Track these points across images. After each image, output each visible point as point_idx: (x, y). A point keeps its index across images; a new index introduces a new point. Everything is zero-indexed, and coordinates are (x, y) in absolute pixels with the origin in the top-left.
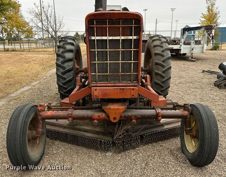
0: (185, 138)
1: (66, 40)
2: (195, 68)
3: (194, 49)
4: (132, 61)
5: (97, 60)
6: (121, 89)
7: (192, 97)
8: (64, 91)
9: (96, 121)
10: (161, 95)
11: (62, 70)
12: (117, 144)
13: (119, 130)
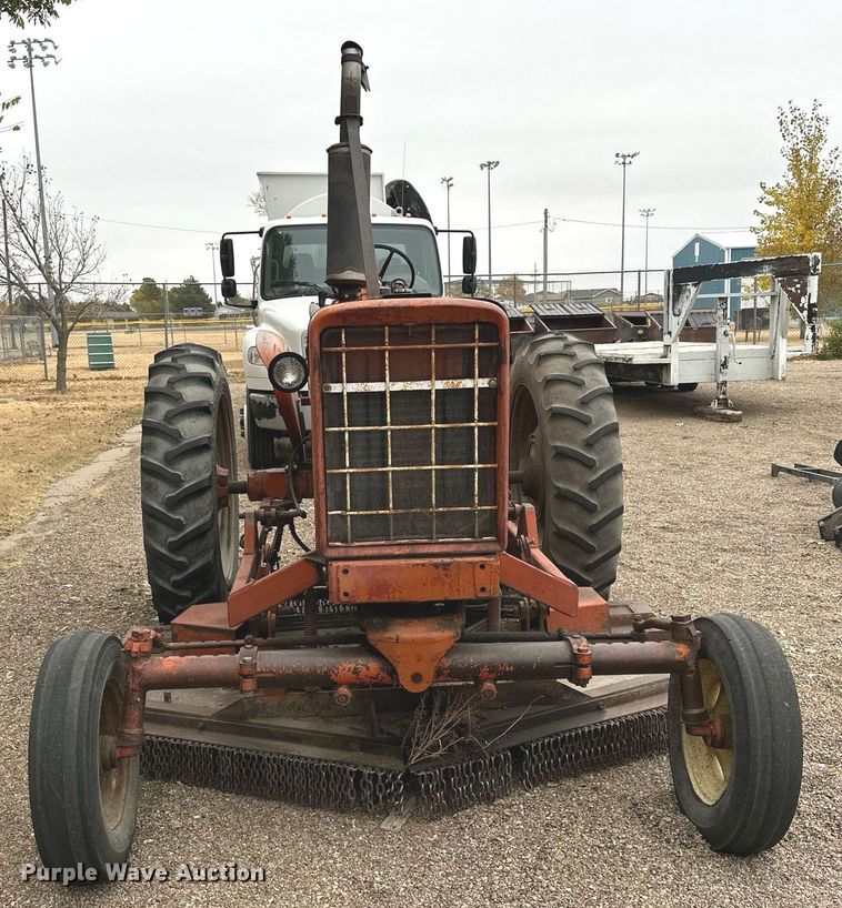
0: (686, 752)
1: (181, 362)
2: (739, 454)
3: (731, 364)
4: (474, 463)
5: (348, 465)
6: (436, 566)
7: (723, 591)
8: (174, 578)
9: (344, 690)
10: (586, 584)
11: (166, 491)
12: (423, 782)
13: (430, 727)
